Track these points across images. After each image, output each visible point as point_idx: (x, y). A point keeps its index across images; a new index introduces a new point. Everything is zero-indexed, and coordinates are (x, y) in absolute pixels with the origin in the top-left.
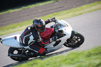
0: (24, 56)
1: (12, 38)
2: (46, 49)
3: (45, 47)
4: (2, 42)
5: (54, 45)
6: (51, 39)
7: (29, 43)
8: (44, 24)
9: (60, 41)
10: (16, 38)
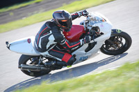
0: (42, 68)
1: (24, 41)
2: (74, 56)
3: (73, 54)
4: (9, 48)
5: (87, 51)
6: (81, 40)
7: (48, 46)
8: (70, 17)
9: (95, 43)
10: (29, 41)
